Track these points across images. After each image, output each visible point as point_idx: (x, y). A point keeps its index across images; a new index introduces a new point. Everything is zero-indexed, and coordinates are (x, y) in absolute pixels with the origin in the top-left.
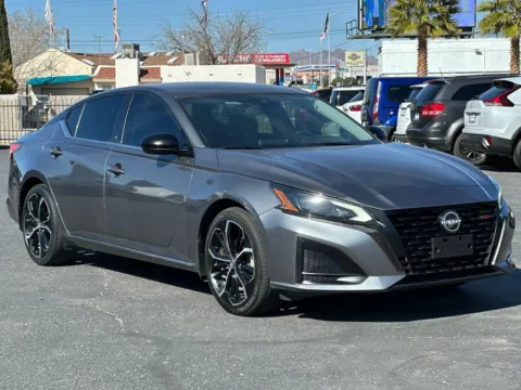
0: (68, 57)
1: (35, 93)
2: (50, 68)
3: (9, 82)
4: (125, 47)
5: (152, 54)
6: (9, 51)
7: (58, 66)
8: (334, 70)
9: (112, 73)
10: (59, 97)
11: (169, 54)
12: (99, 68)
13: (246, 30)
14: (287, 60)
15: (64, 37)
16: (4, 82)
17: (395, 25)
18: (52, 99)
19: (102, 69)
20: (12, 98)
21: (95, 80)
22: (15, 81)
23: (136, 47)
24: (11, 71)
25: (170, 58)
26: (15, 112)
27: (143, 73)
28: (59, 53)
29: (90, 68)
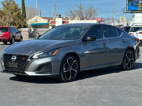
0: (41, 18)
1: (33, 28)
2: (36, 21)
3: (26, 25)
4: (57, 15)
5: (64, 17)
6: (26, 16)
7: (39, 21)
8: (113, 23)
9: (54, 22)
10: (40, 29)
11: (69, 17)
12: (51, 21)
13: (93, 10)
14: (101, 20)
15: (40, 13)
16: (24, 25)
17: (141, 8)
18: (38, 30)
19: (52, 21)
20: (27, 29)
21: (50, 24)
22: (27, 24)
23: (60, 15)
24: (26, 21)
25: (69, 18)
26: (27, 33)
27: (63, 22)
28: (39, 17)
29: (47, 21)
